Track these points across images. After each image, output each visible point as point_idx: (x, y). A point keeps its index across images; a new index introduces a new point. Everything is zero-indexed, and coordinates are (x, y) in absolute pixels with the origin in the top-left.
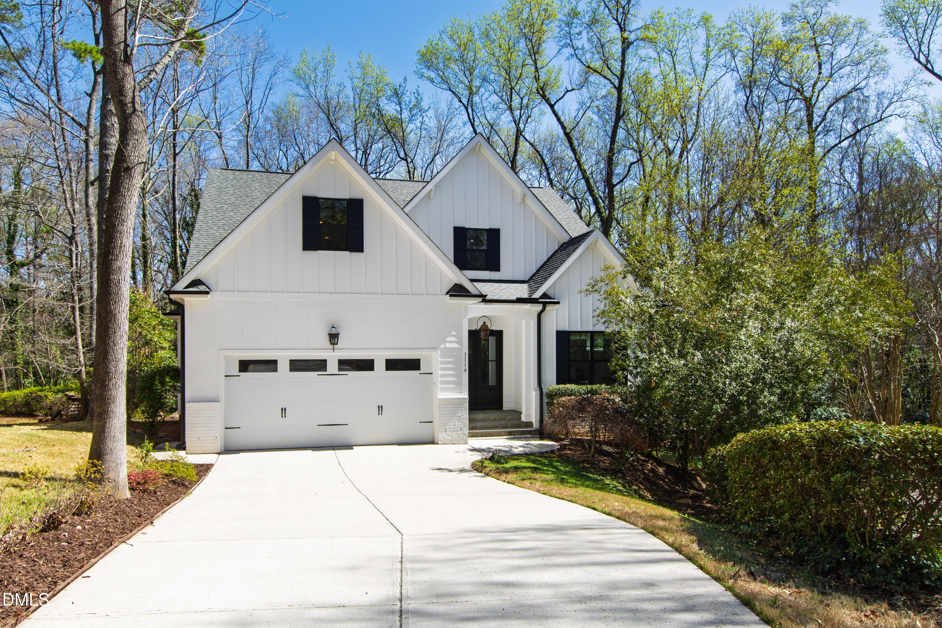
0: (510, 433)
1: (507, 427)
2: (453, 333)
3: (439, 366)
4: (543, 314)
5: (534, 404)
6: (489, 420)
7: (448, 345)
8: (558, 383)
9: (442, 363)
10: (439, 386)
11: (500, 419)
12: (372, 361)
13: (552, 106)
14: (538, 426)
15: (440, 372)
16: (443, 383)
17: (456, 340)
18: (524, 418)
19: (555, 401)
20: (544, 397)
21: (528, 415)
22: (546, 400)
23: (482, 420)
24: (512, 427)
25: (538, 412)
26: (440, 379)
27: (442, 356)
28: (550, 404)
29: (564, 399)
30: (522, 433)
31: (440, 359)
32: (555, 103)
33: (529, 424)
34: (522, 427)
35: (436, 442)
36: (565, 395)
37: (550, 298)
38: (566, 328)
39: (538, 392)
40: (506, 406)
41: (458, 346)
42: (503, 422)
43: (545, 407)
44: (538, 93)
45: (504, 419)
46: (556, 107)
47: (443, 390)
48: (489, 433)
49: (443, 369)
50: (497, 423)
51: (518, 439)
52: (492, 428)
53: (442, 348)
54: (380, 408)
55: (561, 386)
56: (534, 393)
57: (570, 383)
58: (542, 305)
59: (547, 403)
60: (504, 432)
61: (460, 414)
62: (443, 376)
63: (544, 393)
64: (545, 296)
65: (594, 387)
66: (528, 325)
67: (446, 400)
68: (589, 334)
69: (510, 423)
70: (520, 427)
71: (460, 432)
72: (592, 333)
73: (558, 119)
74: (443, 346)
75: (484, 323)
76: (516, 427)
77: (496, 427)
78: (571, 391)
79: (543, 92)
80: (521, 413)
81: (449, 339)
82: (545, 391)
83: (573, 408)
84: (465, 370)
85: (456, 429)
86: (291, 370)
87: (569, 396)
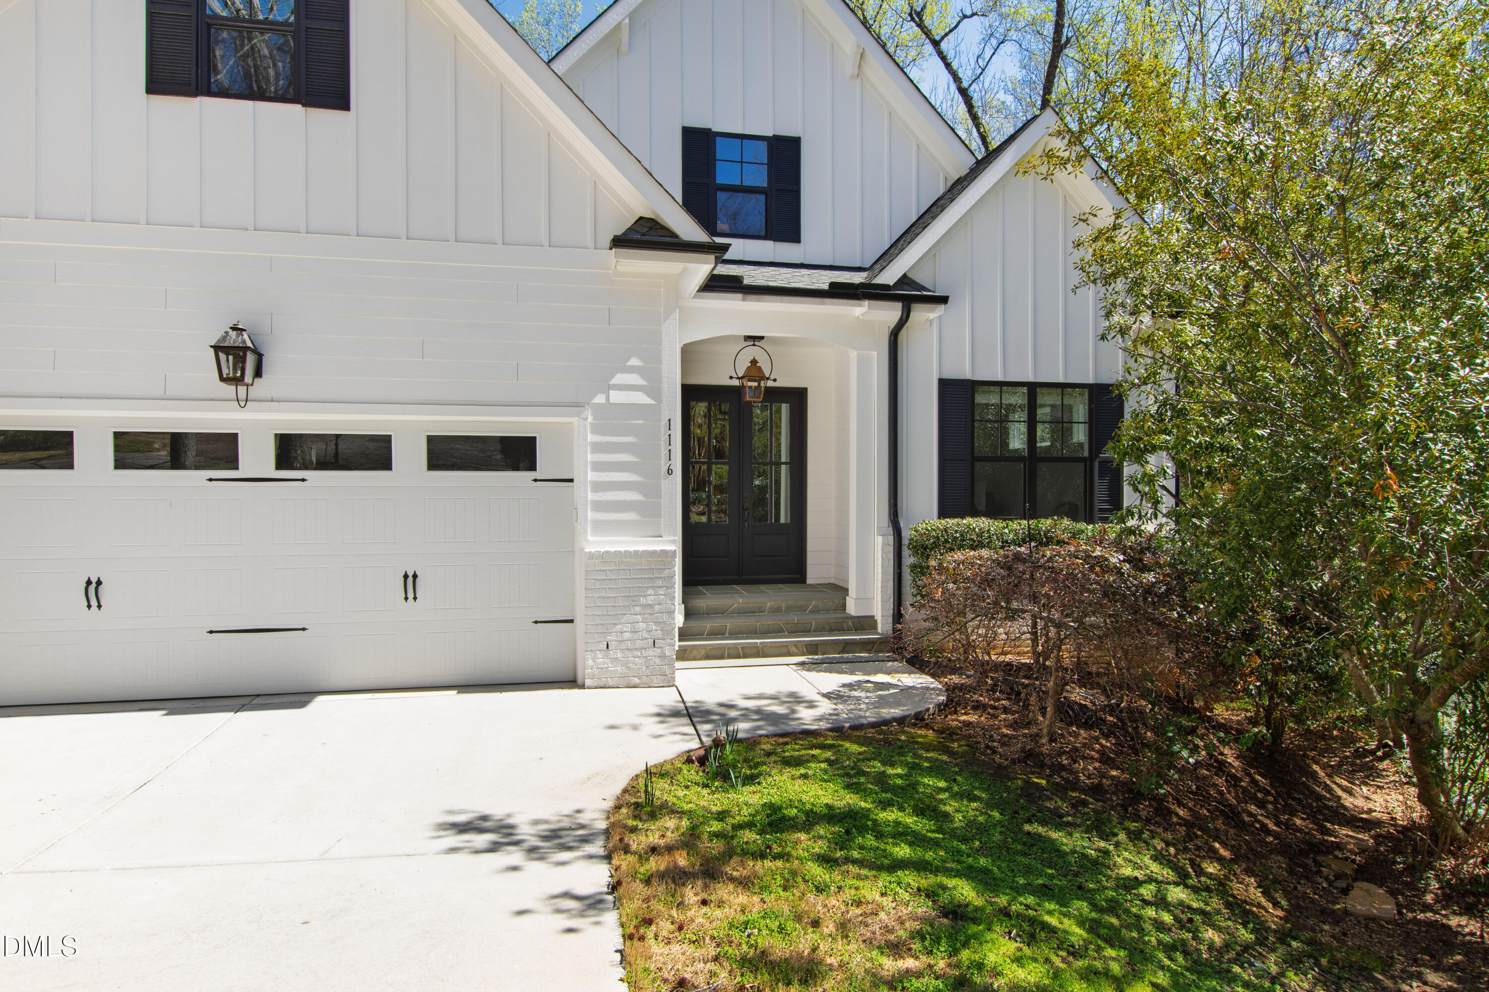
0: (812, 648)
1: (807, 632)
2: (634, 362)
3: (590, 457)
4: (903, 334)
5: (879, 569)
6: (761, 610)
7: (616, 397)
8: (943, 513)
9: (598, 448)
10: (590, 514)
11: (790, 609)
12: (385, 442)
13: (936, 44)
14: (889, 627)
15: (591, 476)
16: (599, 506)
17: (641, 382)
18: (852, 608)
19: (933, 563)
20: (906, 552)
21: (863, 600)
22: (909, 559)
23: (742, 612)
24: (819, 631)
25: (890, 591)
26: (590, 496)
27: (596, 430)
28: (920, 570)
29: (958, 555)
30: (846, 646)
31: (590, 437)
32: (943, 38)
33: (866, 623)
34: (848, 631)
35: (580, 681)
36: (961, 547)
37: (924, 288)
38: (965, 371)
39: (891, 539)
40: (815, 573)
41: (649, 401)
42: (795, 618)
43: (907, 576)
44: (913, 19)
45: (802, 609)
46: (944, 46)
47: (600, 527)
48: (755, 646)
49: (599, 467)
50: (779, 620)
51: (830, 666)
52: (764, 633)
53: (597, 407)
54: (410, 580)
55: (951, 522)
56: (879, 540)
57: (975, 514)
58: (899, 305)
59: (913, 567)
60: (796, 644)
61: (650, 600)
62: (599, 487)
63: (905, 542)
64: (904, 281)
65: (1045, 524)
66: (863, 363)
67: (605, 557)
68: (1025, 390)
69: (814, 620)
70: (841, 630)
71: (651, 652)
72: (1033, 388)
73: (948, 66)
74: (600, 399)
75: (754, 362)
76: (831, 631)
77: (777, 631)
78: (980, 535)
79: (921, 19)
80: (845, 591)
81: (619, 379)
82: (907, 534)
83: (987, 581)
84: (670, 472)
85: (639, 644)
86: (120, 464)
87: (973, 548)
